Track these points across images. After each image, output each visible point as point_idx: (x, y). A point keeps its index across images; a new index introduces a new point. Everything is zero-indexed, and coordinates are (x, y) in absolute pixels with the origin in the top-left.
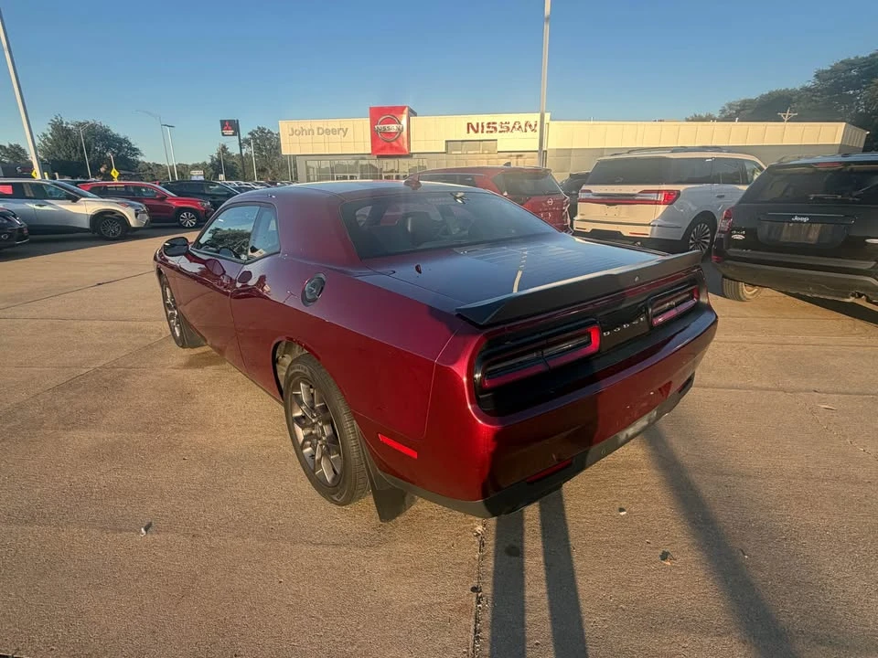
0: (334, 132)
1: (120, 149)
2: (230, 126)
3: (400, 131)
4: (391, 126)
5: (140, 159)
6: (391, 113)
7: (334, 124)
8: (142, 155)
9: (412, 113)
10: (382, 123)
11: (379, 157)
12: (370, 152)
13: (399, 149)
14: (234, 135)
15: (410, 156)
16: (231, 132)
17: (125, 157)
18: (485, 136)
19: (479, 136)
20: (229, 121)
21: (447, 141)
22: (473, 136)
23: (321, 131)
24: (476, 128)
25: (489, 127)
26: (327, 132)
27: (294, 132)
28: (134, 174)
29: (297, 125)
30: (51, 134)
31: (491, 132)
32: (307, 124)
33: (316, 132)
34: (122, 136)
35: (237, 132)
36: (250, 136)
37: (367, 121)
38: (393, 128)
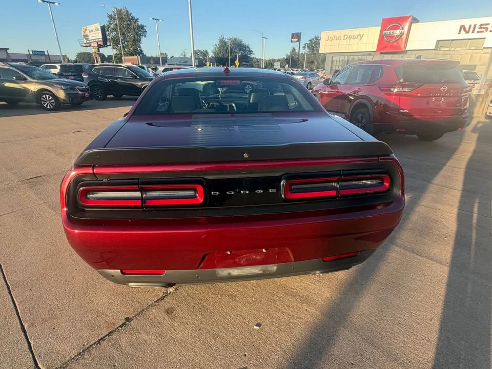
0: (354, 37)
1: (245, 51)
2: (297, 36)
3: (402, 34)
4: (395, 31)
5: (252, 56)
6: (397, 22)
7: (356, 32)
8: (254, 54)
9: (415, 20)
10: (390, 29)
11: (381, 53)
12: (375, 50)
13: (398, 47)
14: (297, 41)
15: (405, 52)
16: (296, 40)
17: (246, 55)
18: (476, 35)
19: (470, 35)
20: (296, 33)
21: (438, 41)
22: (463, 35)
23: (346, 37)
24: (467, 29)
25: (480, 28)
26: (350, 37)
27: (329, 39)
28: (249, 64)
29: (331, 34)
30: (219, 45)
31: (482, 32)
32: (337, 33)
33: (342, 38)
34: (247, 45)
35: (299, 40)
36: (309, 42)
37: (378, 29)
38: (397, 32)
